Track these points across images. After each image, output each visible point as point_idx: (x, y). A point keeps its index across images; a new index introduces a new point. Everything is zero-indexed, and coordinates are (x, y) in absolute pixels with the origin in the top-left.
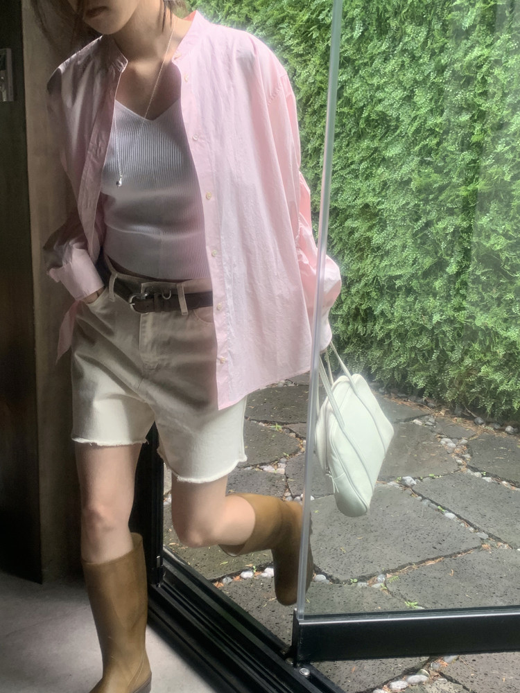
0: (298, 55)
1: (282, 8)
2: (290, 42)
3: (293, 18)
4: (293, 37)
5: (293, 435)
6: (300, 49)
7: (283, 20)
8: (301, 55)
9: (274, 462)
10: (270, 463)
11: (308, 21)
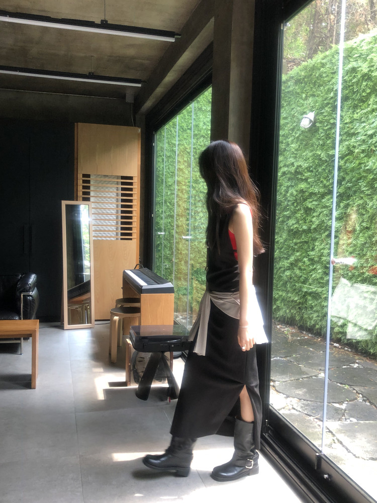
0: (368, 195)
1: (360, 174)
2: (364, 189)
3: (365, 177)
4: (365, 186)
5: (355, 391)
6: (369, 192)
7: (360, 179)
8: (370, 195)
9: (341, 403)
10: (338, 403)
11: (373, 178)
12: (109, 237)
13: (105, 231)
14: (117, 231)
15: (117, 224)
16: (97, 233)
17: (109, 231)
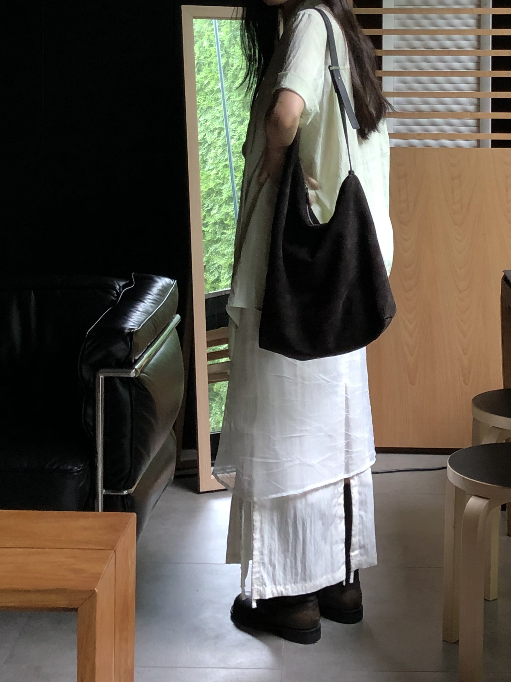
12: (451, 137)
13: (435, 113)
14: (479, 115)
15: (478, 90)
16: (408, 120)
17: (451, 113)
